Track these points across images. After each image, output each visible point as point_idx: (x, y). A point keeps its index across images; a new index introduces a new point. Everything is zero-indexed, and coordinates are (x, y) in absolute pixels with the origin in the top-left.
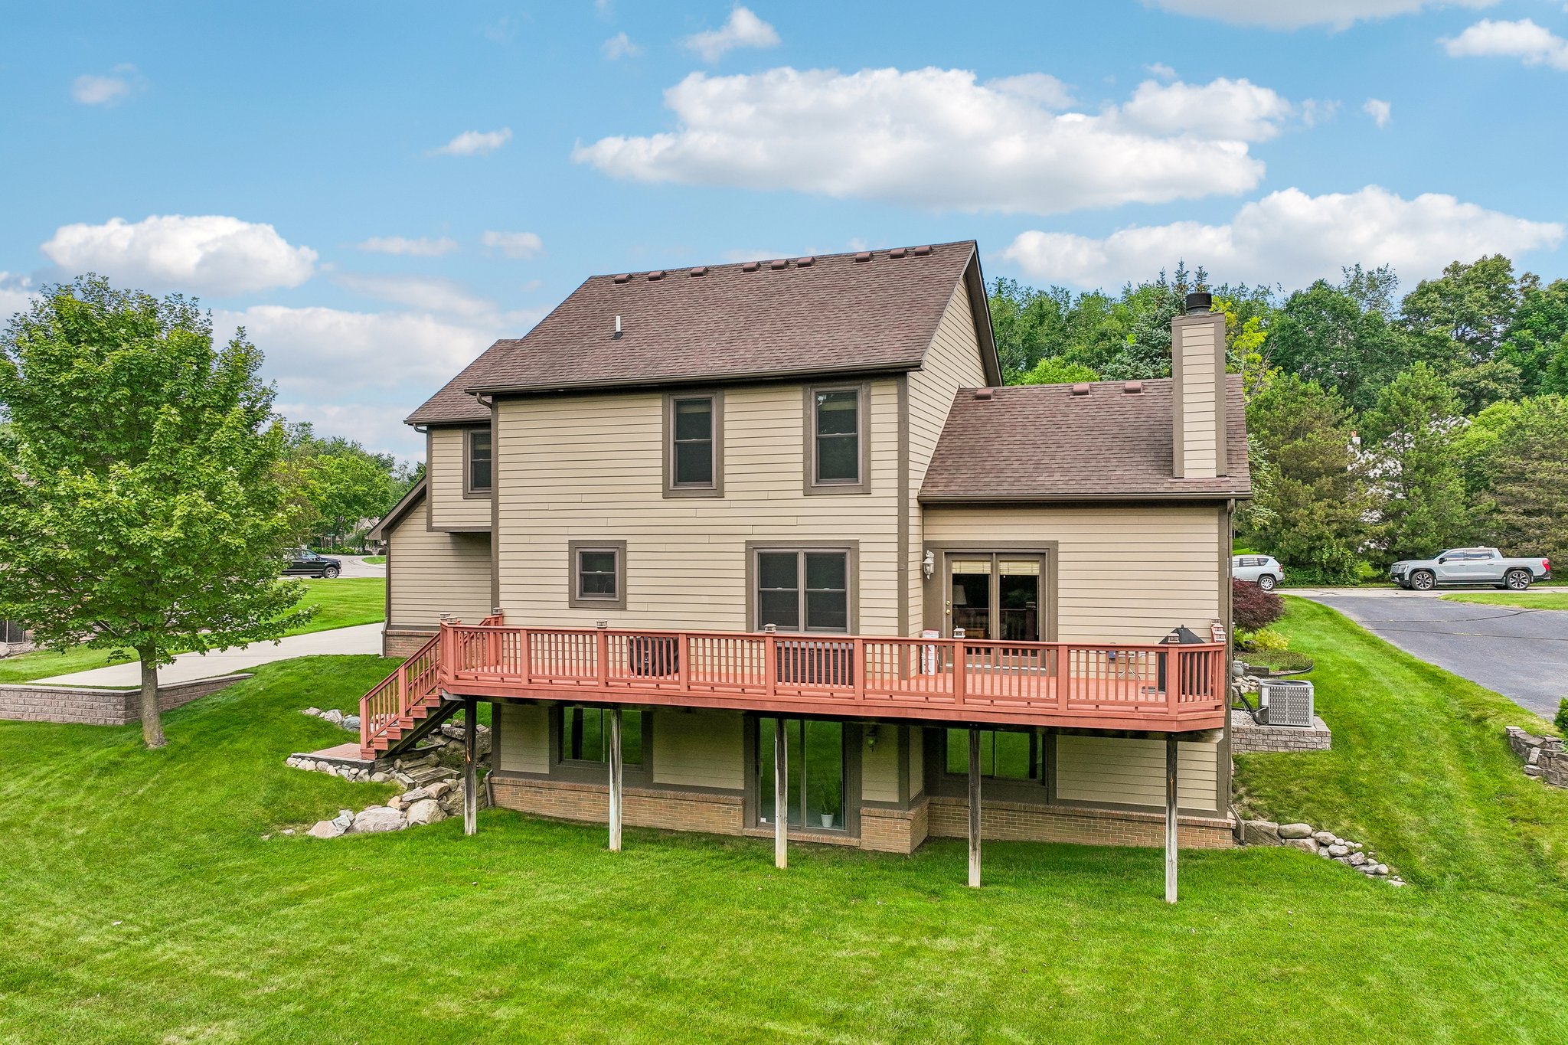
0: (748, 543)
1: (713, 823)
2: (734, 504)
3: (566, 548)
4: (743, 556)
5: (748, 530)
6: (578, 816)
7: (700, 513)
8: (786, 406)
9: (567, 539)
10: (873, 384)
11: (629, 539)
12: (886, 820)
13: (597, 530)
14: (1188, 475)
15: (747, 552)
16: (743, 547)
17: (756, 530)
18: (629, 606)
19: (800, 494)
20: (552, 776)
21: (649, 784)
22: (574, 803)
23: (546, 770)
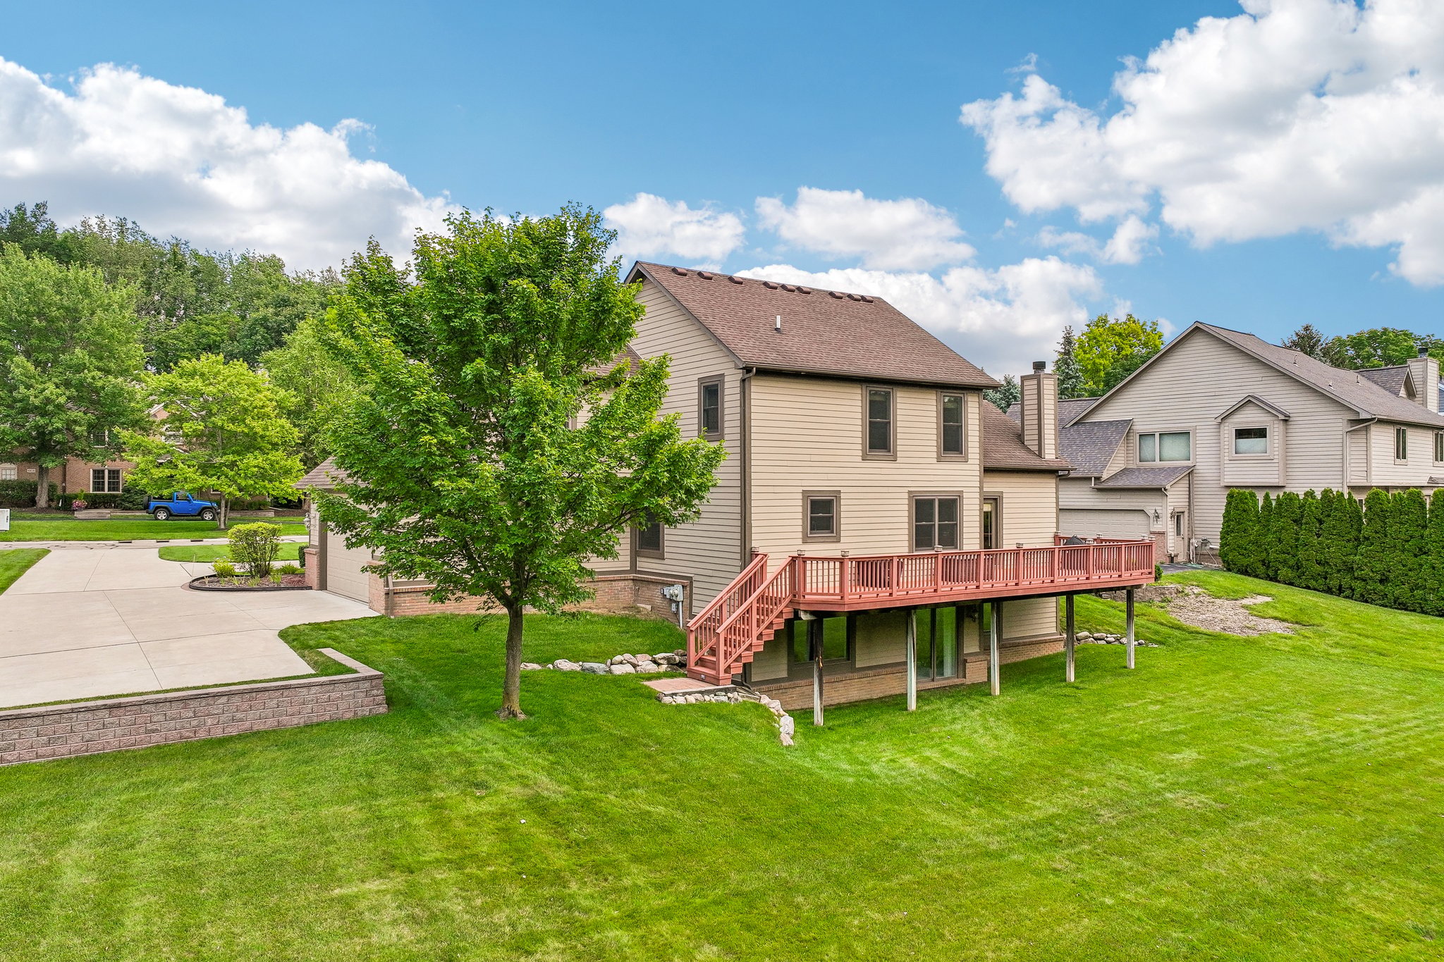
0: (910, 492)
2: (902, 466)
3: (800, 496)
4: (907, 502)
5: (910, 484)
7: (883, 471)
8: (925, 402)
9: (800, 489)
10: (968, 394)
11: (842, 489)
12: (977, 663)
13: (821, 483)
14: (1047, 457)
15: (909, 498)
16: (906, 496)
17: (914, 484)
18: (844, 539)
19: (936, 460)
20: (788, 679)
21: (854, 669)
23: (784, 674)
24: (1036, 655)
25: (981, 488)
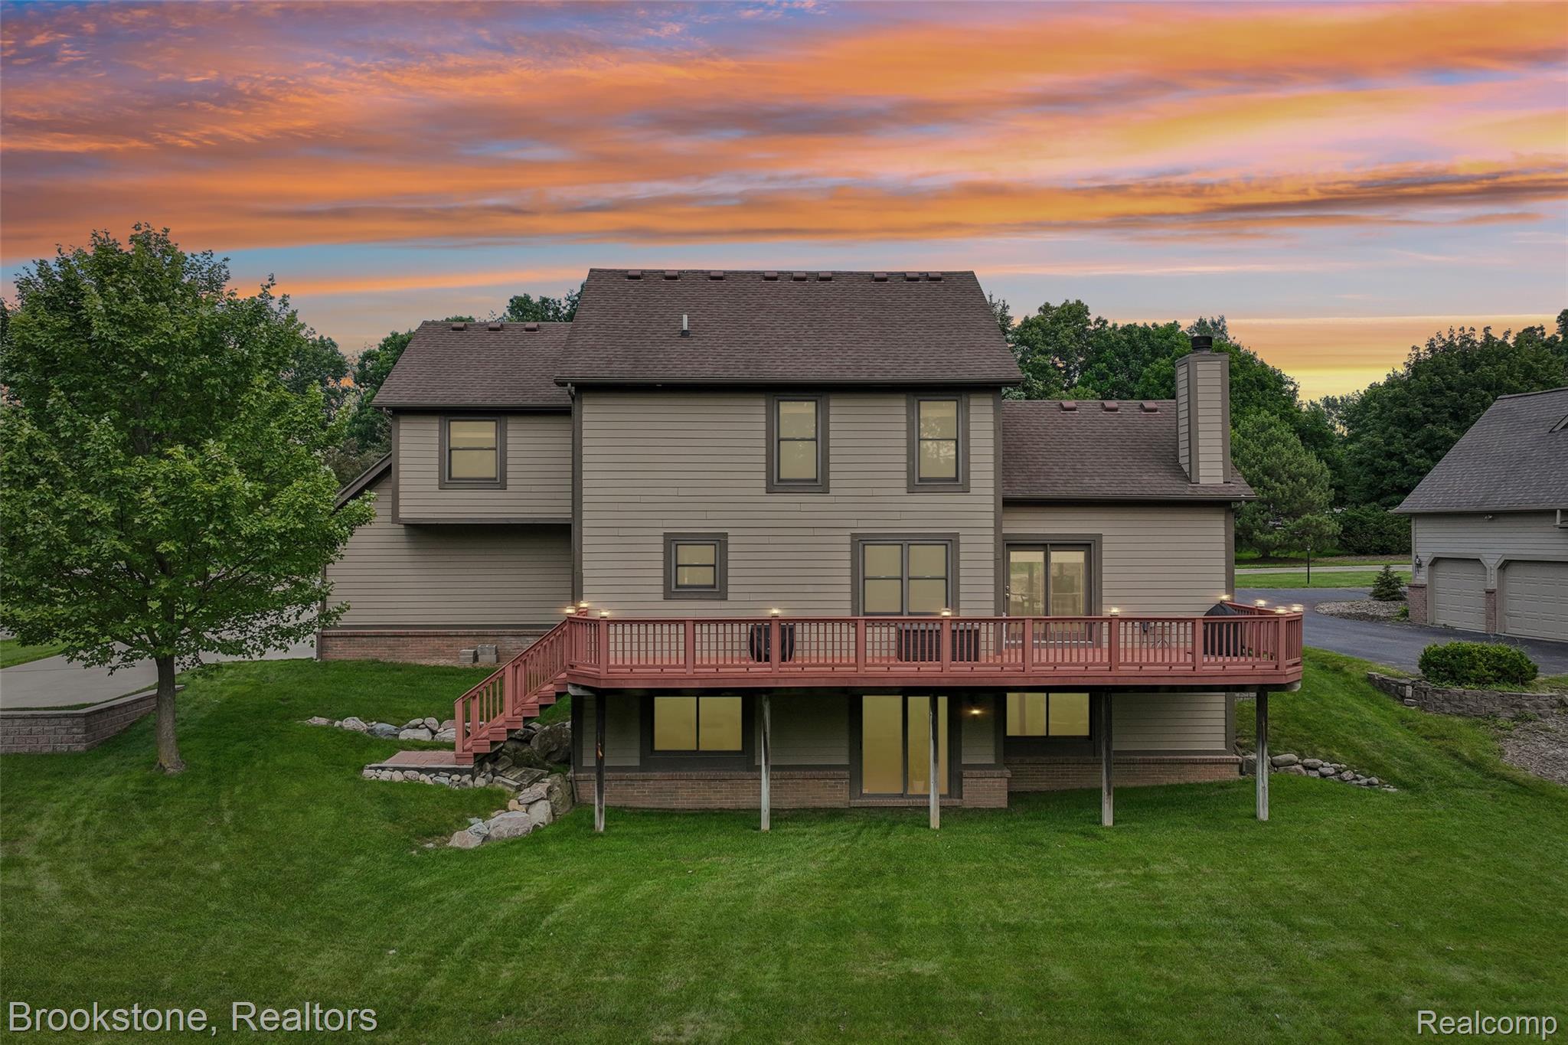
0: (853, 535)
1: (819, 798)
2: (838, 499)
3: (661, 540)
4: (848, 548)
5: (854, 523)
6: (674, 805)
7: (804, 507)
8: (885, 410)
9: (662, 532)
10: (971, 396)
12: (986, 780)
13: (694, 523)
14: (1202, 481)
15: (853, 543)
16: (848, 540)
17: (861, 524)
18: (730, 597)
19: (904, 491)
20: (644, 768)
21: (751, 767)
22: (670, 792)
23: (636, 763)
24: (1174, 780)
25: (998, 527)
